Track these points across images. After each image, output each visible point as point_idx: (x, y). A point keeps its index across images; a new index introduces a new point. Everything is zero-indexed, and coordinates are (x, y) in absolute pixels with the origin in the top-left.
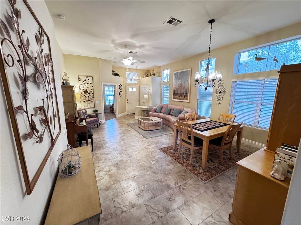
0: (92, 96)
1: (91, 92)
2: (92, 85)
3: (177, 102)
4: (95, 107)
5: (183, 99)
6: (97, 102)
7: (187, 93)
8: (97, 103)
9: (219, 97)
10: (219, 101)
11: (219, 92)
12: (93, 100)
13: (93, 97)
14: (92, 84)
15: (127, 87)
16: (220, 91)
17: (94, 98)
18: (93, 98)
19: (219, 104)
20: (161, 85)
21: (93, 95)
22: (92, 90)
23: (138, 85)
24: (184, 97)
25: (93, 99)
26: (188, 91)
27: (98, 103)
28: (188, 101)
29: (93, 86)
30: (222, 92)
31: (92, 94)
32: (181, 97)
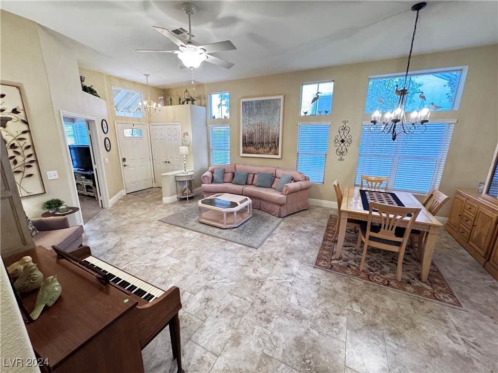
0: (30, 156)
1: (22, 143)
2: (21, 116)
3: (254, 160)
4: (45, 193)
5: (267, 153)
6: (51, 175)
7: (275, 142)
8: (54, 178)
9: (340, 148)
10: (341, 155)
11: (341, 141)
12: (33, 170)
13: (32, 158)
14: (22, 113)
15: (118, 127)
16: (343, 140)
17: (36, 161)
18: (32, 162)
19: (341, 159)
20: (206, 125)
21: (30, 151)
22: (26, 136)
23: (145, 123)
24: (268, 149)
25: (34, 164)
26: (278, 138)
27: (57, 177)
28: (279, 157)
29: (26, 122)
30: (346, 141)
31: (28, 147)
32: (261, 150)
